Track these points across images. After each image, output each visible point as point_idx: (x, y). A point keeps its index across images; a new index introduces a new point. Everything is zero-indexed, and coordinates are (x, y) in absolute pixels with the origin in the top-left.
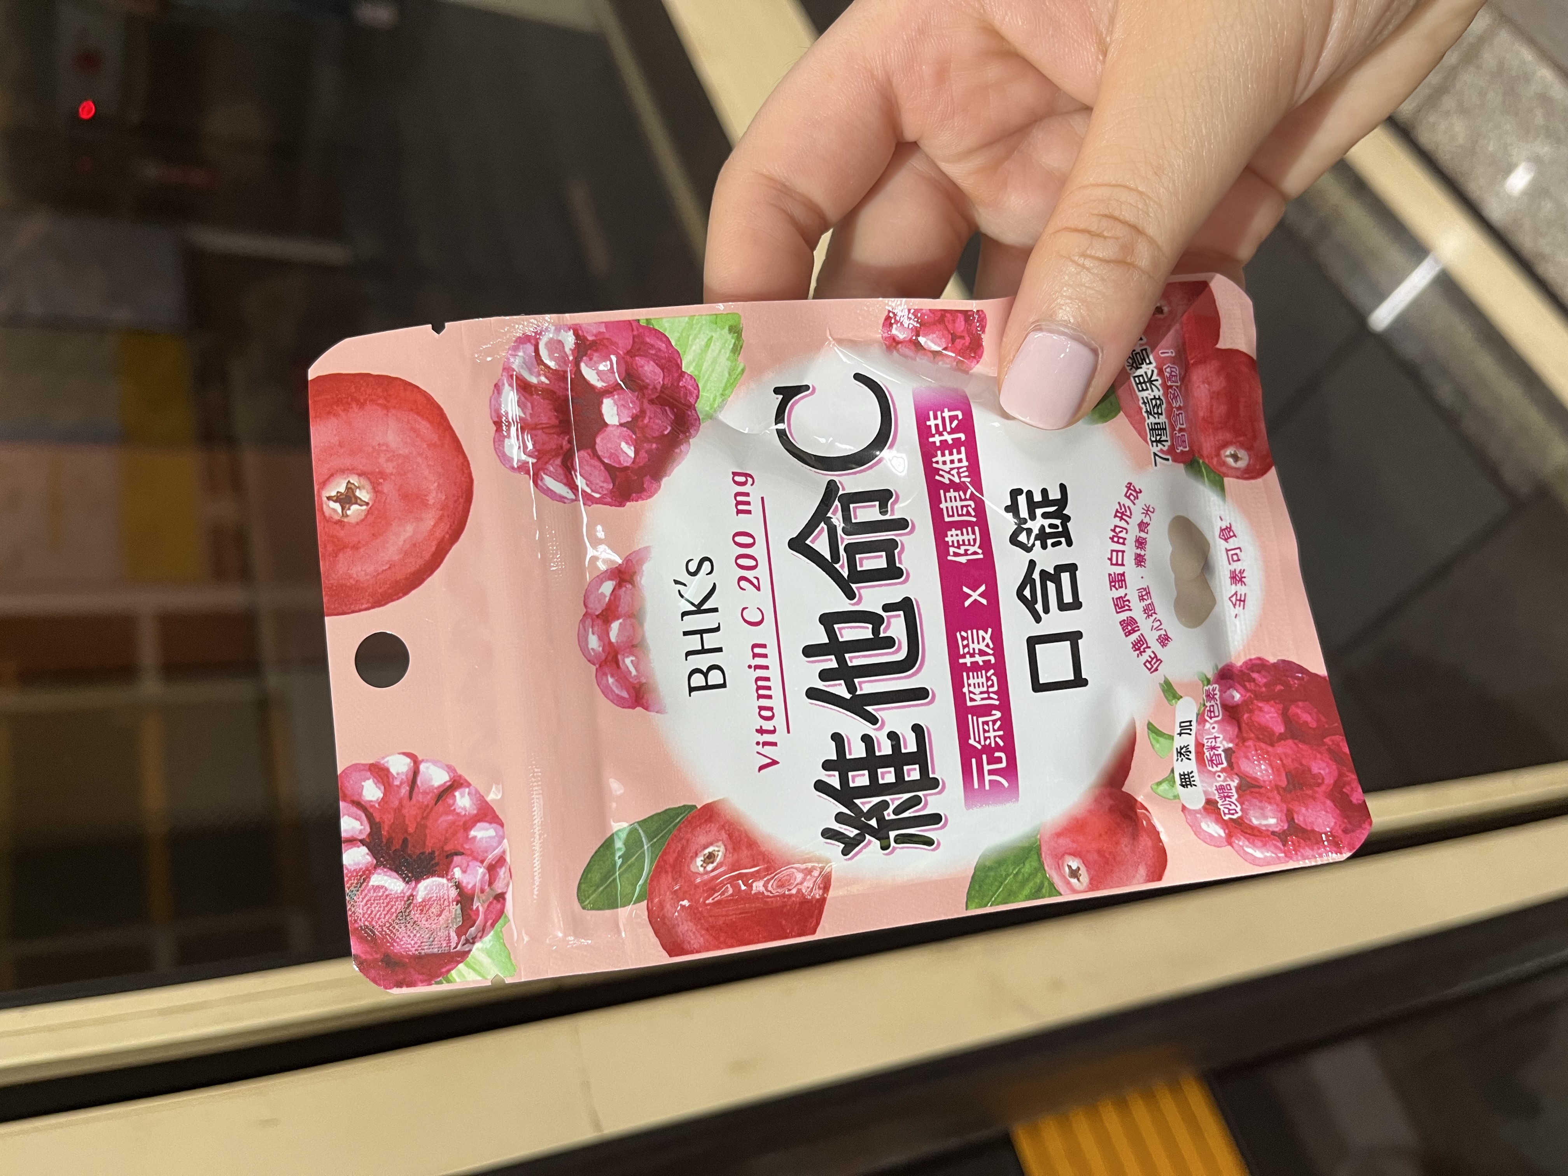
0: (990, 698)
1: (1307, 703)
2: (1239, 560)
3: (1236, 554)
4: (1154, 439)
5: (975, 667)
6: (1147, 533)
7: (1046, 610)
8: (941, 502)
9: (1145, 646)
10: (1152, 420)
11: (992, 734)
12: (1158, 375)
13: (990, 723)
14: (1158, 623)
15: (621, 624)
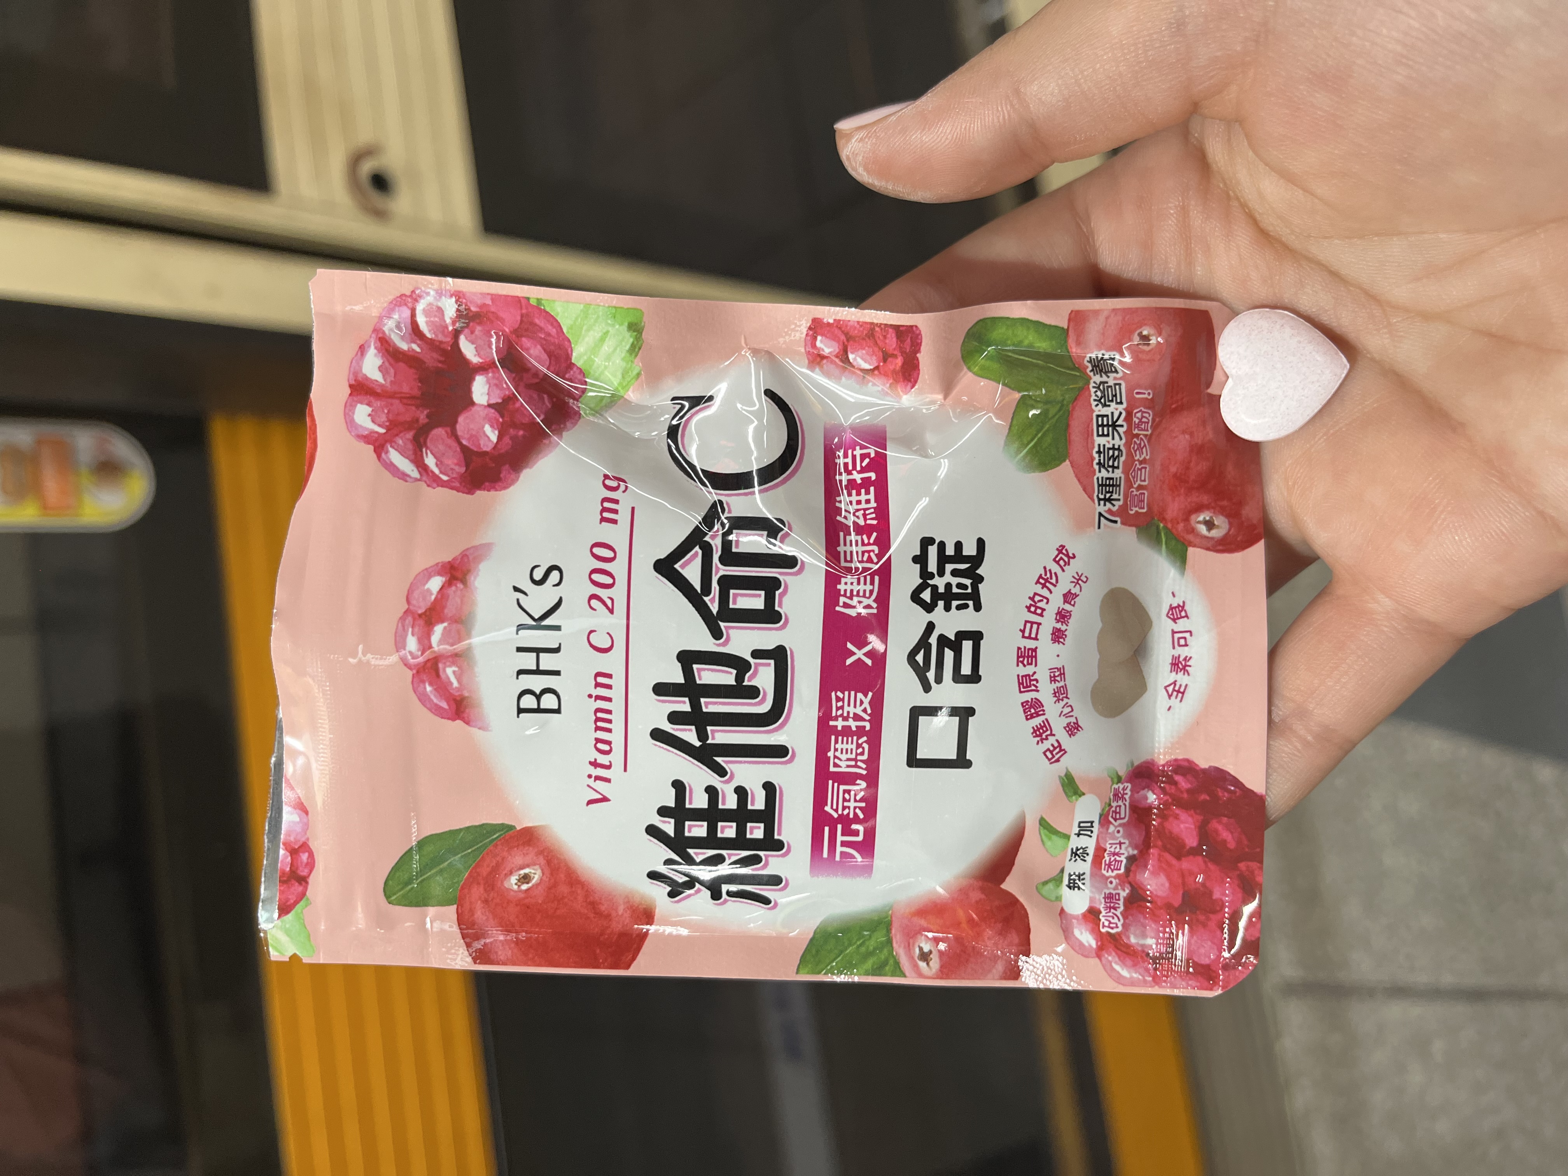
0: (856, 766)
1: (1232, 820)
2: (1186, 645)
3: (1185, 638)
4: (1101, 497)
5: (847, 730)
6: (1074, 605)
7: (939, 680)
8: (839, 545)
9: (1049, 732)
10: (1104, 474)
11: (852, 804)
12: (1125, 419)
13: (852, 793)
14: (1069, 709)
15: (445, 628)
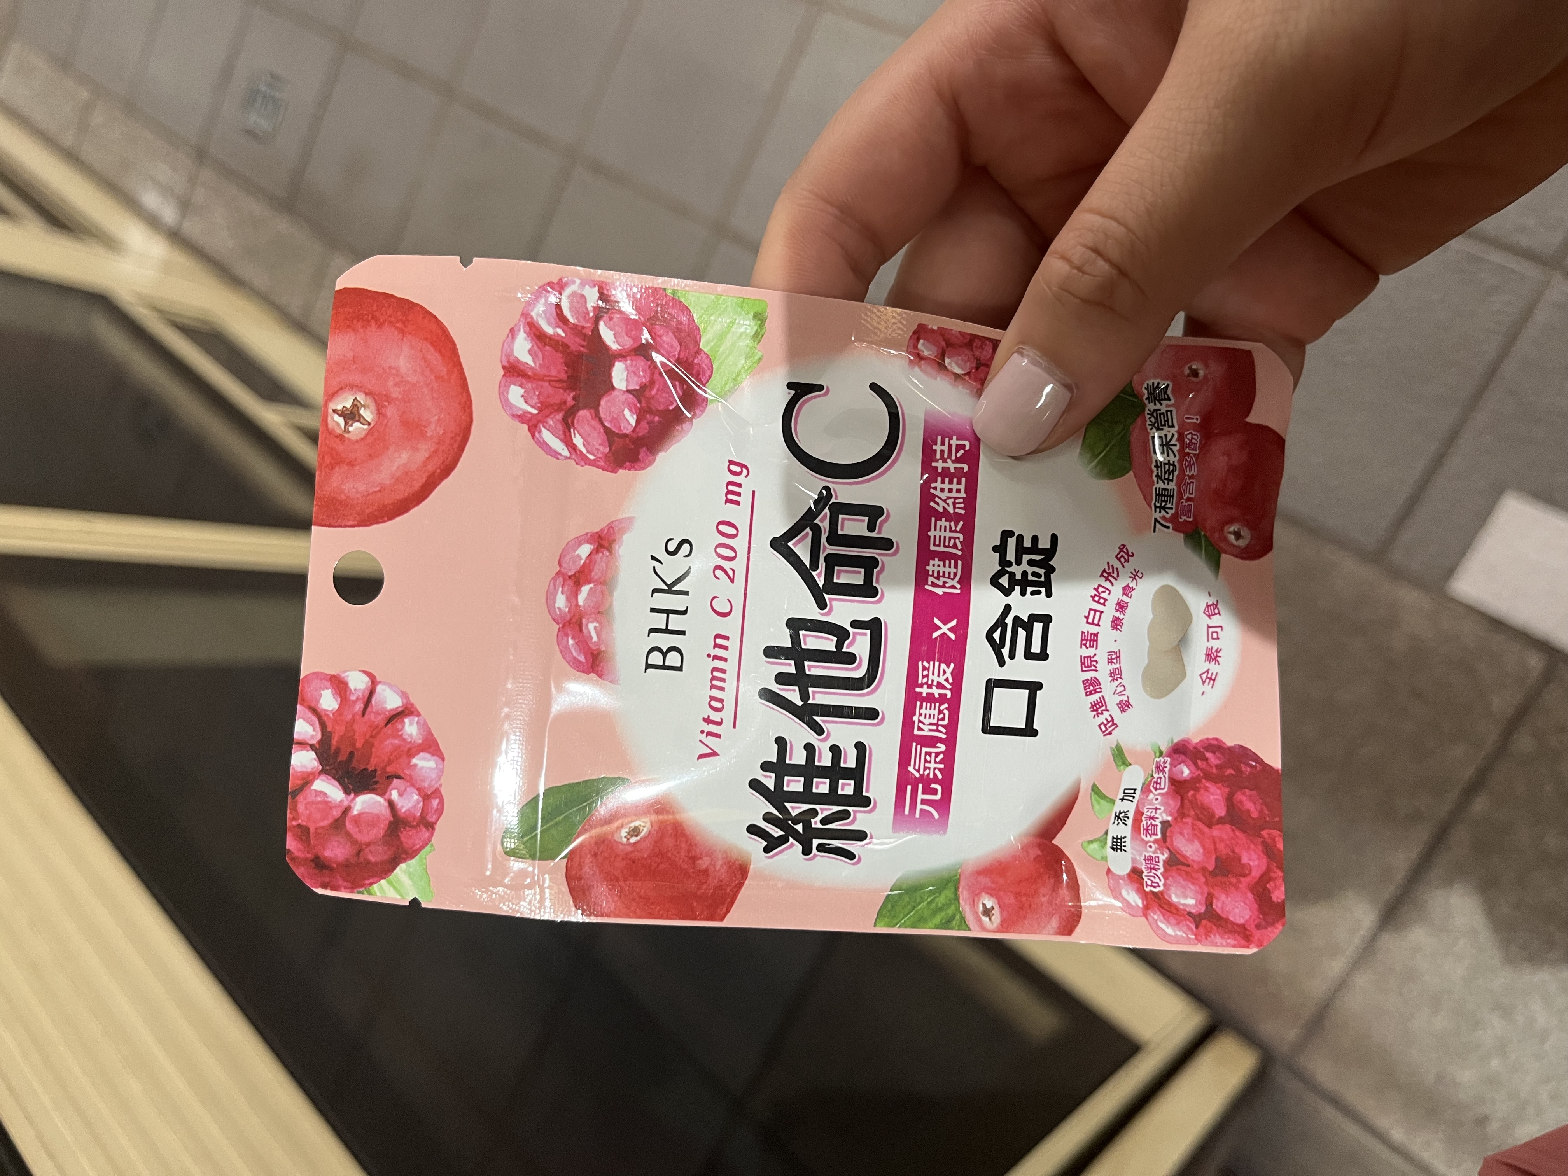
0: (937, 731)
1: (1254, 792)
2: (1218, 639)
3: (1217, 632)
4: (1158, 505)
5: (930, 698)
6: (1130, 598)
7: (1012, 656)
8: (930, 530)
9: (1104, 708)
10: (1161, 485)
11: (932, 765)
12: (1178, 440)
13: (933, 755)
14: (1122, 688)
15: (591, 588)
